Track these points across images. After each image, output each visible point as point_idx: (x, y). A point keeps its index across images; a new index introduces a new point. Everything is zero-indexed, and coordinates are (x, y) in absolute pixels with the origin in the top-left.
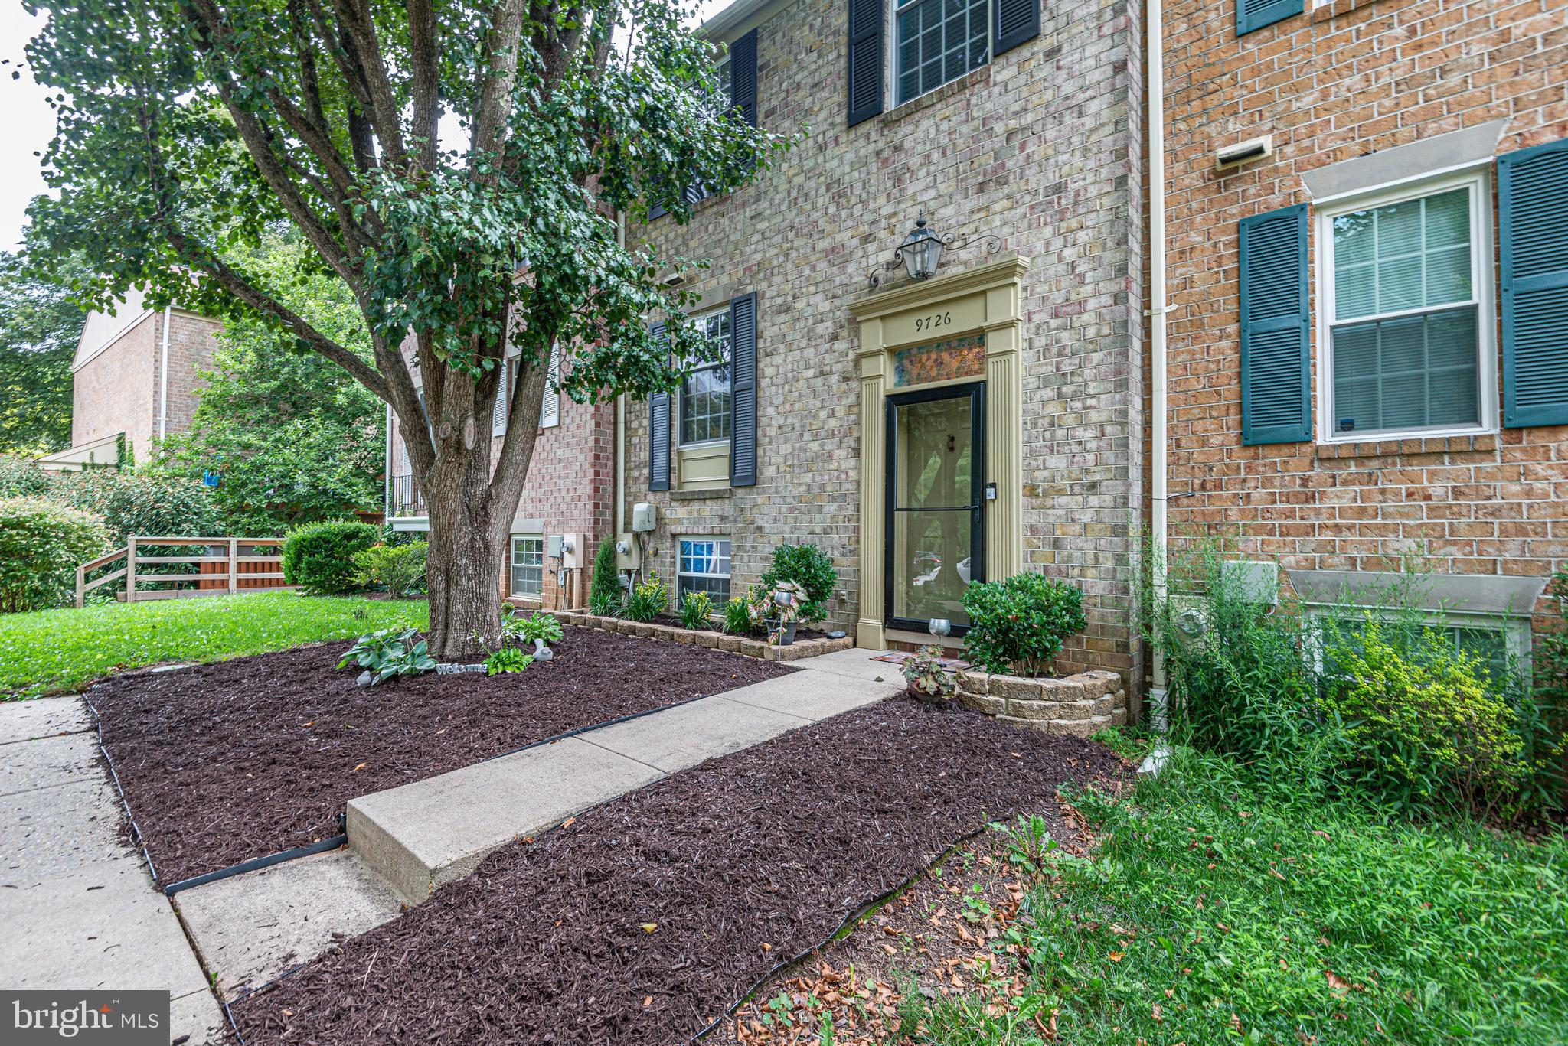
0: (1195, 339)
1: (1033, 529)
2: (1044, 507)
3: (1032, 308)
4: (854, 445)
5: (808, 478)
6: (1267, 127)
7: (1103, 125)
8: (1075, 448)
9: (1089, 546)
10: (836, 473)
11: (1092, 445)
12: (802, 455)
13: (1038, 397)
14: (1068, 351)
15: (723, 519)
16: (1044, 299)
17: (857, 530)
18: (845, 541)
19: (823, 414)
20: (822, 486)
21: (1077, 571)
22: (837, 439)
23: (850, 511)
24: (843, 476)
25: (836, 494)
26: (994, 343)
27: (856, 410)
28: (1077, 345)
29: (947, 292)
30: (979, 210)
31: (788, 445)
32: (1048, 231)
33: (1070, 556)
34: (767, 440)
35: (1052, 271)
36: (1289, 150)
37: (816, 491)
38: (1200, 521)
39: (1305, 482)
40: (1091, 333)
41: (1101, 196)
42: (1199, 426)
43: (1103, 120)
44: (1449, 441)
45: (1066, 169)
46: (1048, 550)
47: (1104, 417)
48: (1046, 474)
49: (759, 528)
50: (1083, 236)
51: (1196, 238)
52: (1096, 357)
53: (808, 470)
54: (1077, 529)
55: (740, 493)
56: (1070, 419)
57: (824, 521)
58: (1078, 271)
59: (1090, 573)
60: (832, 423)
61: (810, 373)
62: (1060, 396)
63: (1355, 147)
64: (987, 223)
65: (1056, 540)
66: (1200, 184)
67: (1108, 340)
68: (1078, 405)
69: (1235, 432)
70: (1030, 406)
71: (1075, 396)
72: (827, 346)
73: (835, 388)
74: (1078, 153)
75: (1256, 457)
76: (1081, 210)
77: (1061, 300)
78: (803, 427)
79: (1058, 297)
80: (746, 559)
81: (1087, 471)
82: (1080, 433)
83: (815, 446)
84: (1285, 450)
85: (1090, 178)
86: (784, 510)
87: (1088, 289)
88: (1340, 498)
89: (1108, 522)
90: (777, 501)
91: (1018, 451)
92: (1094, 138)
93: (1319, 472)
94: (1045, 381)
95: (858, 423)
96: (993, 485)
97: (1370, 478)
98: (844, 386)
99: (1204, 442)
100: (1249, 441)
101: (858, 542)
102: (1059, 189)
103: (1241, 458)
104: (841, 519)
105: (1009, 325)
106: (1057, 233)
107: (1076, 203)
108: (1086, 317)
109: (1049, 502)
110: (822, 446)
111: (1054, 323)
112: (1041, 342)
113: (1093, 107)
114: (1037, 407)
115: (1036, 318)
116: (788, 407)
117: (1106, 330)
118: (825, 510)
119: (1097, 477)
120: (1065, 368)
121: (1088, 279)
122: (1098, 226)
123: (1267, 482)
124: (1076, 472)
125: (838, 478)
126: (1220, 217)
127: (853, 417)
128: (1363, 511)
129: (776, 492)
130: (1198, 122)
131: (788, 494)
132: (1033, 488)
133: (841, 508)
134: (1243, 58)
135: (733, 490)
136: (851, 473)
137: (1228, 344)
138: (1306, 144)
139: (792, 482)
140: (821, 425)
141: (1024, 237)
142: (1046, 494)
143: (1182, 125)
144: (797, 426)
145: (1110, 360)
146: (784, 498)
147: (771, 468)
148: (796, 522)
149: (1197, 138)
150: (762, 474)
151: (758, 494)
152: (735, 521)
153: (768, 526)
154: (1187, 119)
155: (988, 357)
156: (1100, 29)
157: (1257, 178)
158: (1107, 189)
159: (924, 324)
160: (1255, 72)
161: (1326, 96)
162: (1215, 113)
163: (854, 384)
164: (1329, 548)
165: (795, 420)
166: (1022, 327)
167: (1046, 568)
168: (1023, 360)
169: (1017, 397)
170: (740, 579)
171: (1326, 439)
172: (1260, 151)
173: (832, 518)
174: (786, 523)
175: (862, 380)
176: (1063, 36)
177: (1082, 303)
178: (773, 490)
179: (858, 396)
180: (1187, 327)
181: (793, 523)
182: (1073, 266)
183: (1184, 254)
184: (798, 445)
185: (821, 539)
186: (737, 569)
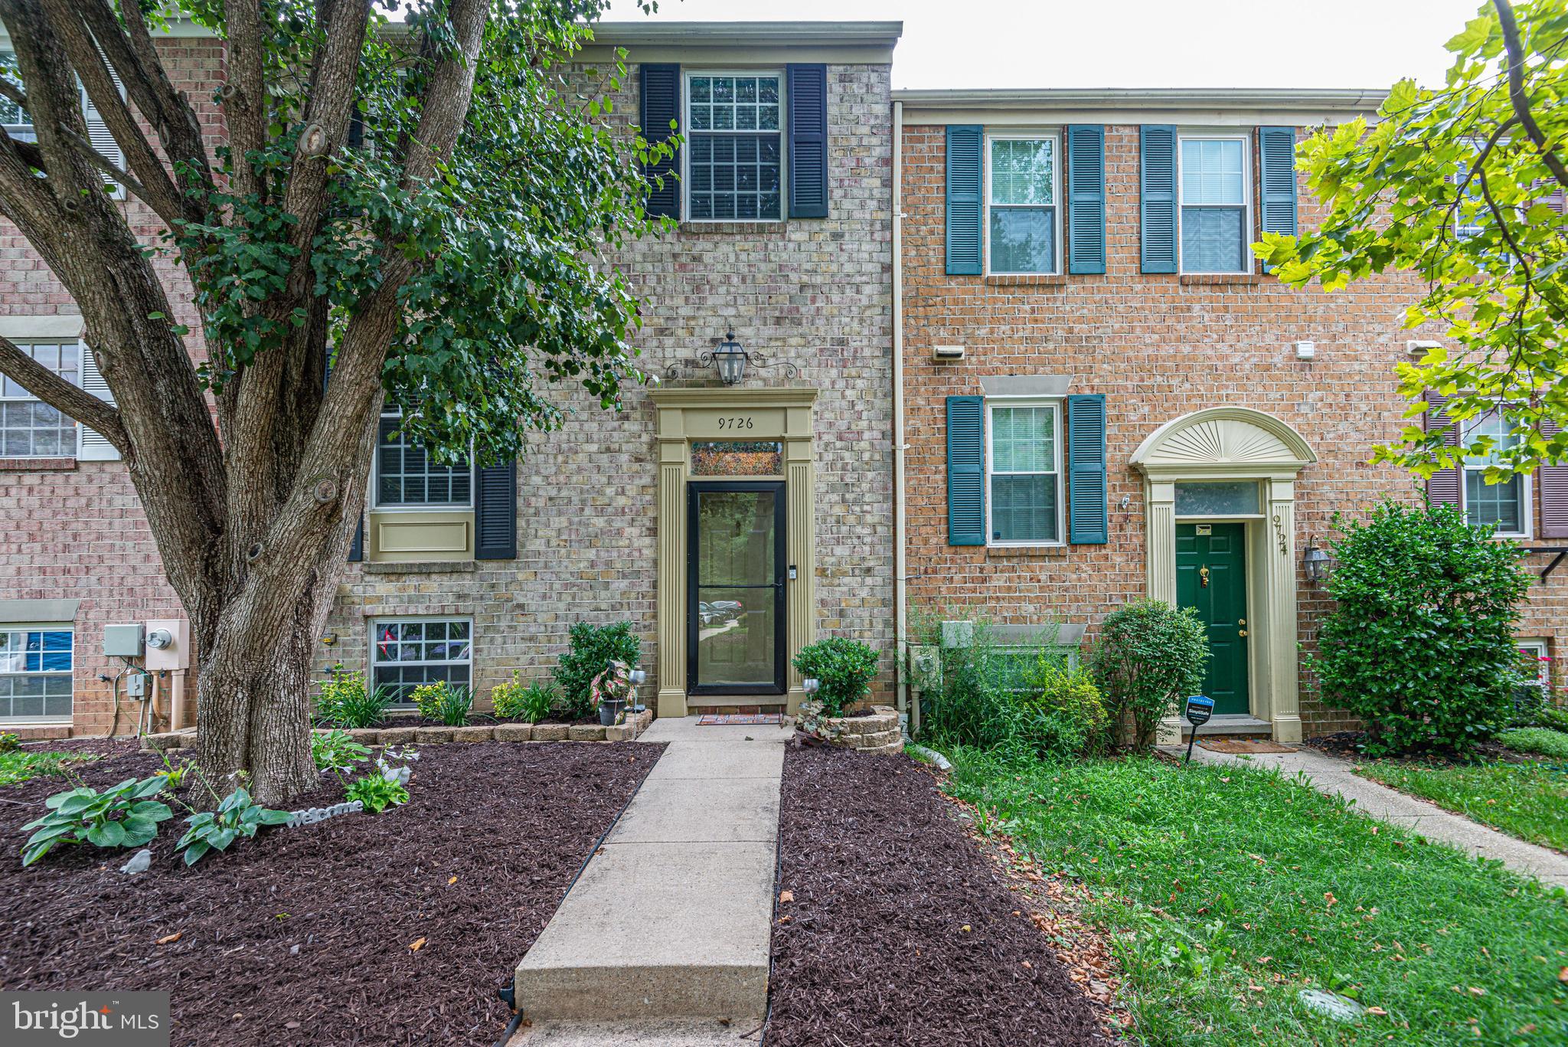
0: (921, 471)
1: (823, 603)
2: (832, 585)
3: (822, 430)
4: (648, 524)
5: (591, 554)
6: (962, 341)
7: (874, 306)
8: (856, 541)
9: (866, 615)
10: (627, 551)
11: (868, 540)
12: (582, 530)
13: (826, 499)
14: (849, 467)
15: (460, 597)
16: (831, 424)
17: (654, 606)
18: (640, 617)
19: (610, 491)
20: (609, 564)
21: (857, 635)
22: (628, 517)
23: (645, 588)
24: (636, 554)
25: (627, 571)
26: (794, 452)
27: (651, 491)
28: (856, 464)
29: (752, 401)
30: (777, 339)
31: (563, 519)
32: (834, 372)
33: (852, 625)
34: (532, 511)
35: (837, 404)
36: (974, 359)
37: (601, 568)
38: (924, 595)
39: (982, 570)
40: (866, 456)
41: (873, 357)
42: (923, 530)
43: (874, 303)
44: (1049, 549)
45: (847, 329)
46: (836, 619)
47: (876, 519)
48: (833, 559)
49: (521, 606)
50: (860, 383)
51: (921, 402)
52: (870, 475)
53: (591, 546)
54: (857, 602)
55: (489, 567)
56: (851, 519)
57: (612, 597)
58: (856, 408)
59: (867, 634)
60: (621, 501)
61: (594, 447)
62: (844, 500)
63: (1007, 368)
64: (783, 352)
65: (841, 611)
66: (923, 365)
67: (878, 464)
68: (857, 509)
69: (944, 536)
70: (820, 506)
71: (855, 502)
72: (616, 424)
73: (625, 467)
74: (856, 320)
75: (956, 553)
76: (858, 364)
77: (844, 428)
78: (583, 502)
79: (842, 425)
80: (500, 641)
81: (864, 559)
82: (859, 530)
83: (600, 522)
84: (971, 550)
85: (865, 342)
86: (557, 586)
87: (864, 424)
88: (999, 581)
89: (879, 596)
90: (547, 576)
91: (813, 540)
92: (868, 313)
93: (989, 565)
94: (832, 488)
95: (656, 503)
96: (793, 567)
97: (1013, 569)
98: (636, 466)
99: (926, 541)
100: (952, 542)
101: (655, 616)
102: (842, 342)
103: (947, 554)
104: (633, 595)
105: (807, 440)
106: (841, 375)
107: (855, 358)
108: (862, 444)
109: (836, 581)
110: (609, 522)
111: (839, 444)
112: (829, 457)
113: (867, 290)
114: (826, 507)
115: (825, 438)
116: (562, 478)
117: (877, 457)
118: (612, 587)
119: (871, 564)
120: (848, 480)
121: (865, 415)
122: (870, 379)
123: (961, 570)
124: (856, 560)
125: (629, 555)
126: (935, 392)
127: (648, 498)
128: (1009, 588)
129: (546, 567)
130: (922, 322)
131: (563, 569)
132: (824, 570)
133: (633, 584)
134: (948, 290)
135: (479, 563)
136: (645, 552)
137: (939, 477)
138: (982, 358)
139: (568, 557)
140: (607, 501)
141: (815, 372)
142: (833, 575)
143: (912, 321)
144: (575, 499)
145: (879, 478)
146: (557, 574)
147: (538, 542)
148: (574, 598)
149: (922, 333)
150: (523, 546)
151: (518, 568)
152: (482, 598)
153: (532, 602)
154: (916, 318)
155: (788, 462)
156: (872, 233)
157: (956, 372)
158: (877, 353)
159: (727, 423)
160: (956, 302)
161: (992, 333)
162: (933, 320)
163: (649, 466)
164: (994, 611)
165: (573, 493)
166: (815, 443)
167: (834, 633)
168: (816, 469)
169: (812, 498)
170: (490, 663)
171: (991, 543)
172: (959, 355)
173: (623, 594)
174: (560, 600)
175: (661, 464)
176: (845, 227)
177: (860, 433)
178: (541, 565)
179: (654, 478)
180: (916, 462)
181: (569, 600)
182: (853, 404)
183: (912, 411)
184: (576, 519)
185: (608, 616)
186: (485, 652)
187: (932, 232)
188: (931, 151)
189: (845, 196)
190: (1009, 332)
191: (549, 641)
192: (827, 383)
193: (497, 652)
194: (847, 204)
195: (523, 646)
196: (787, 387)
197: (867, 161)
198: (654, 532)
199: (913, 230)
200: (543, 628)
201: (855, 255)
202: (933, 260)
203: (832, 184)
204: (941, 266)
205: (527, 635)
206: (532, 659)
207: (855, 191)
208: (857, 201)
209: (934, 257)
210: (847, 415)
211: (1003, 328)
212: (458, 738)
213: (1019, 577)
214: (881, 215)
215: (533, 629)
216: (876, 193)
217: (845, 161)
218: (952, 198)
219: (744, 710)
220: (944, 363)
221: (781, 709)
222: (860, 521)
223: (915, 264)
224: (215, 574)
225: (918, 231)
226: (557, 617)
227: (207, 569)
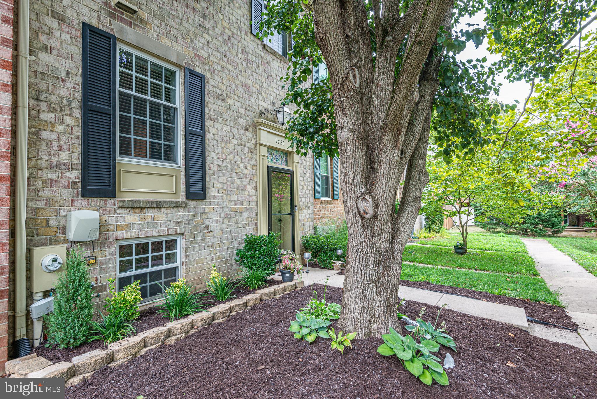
1: (300, 220)
2: (302, 213)
4: (254, 184)
5: (235, 198)
8: (306, 196)
9: (308, 225)
10: (248, 197)
12: (232, 185)
14: (305, 167)
15: (178, 223)
17: (257, 224)
18: (252, 230)
19: (242, 165)
20: (242, 203)
21: (307, 232)
22: (248, 180)
23: (254, 216)
24: (251, 199)
25: (248, 207)
26: (295, 158)
27: (255, 168)
29: (285, 134)
31: (224, 178)
33: (306, 228)
34: (211, 172)
37: (239, 205)
39: (320, 208)
40: (308, 164)
44: (330, 201)
46: (303, 227)
48: (302, 203)
49: (207, 227)
52: (309, 171)
53: (235, 194)
54: (307, 220)
55: (192, 204)
56: (305, 188)
57: (243, 221)
60: (245, 172)
61: (236, 142)
65: (304, 224)
68: (306, 184)
71: (306, 181)
72: (244, 132)
73: (246, 154)
75: (316, 202)
78: (232, 169)
80: (198, 248)
81: (308, 203)
82: (307, 192)
83: (238, 181)
84: (318, 200)
86: (222, 215)
89: (311, 217)
90: (218, 210)
93: (321, 206)
94: (301, 175)
95: (257, 174)
96: (296, 206)
97: (325, 207)
98: (250, 155)
101: (257, 230)
104: (250, 219)
108: (307, 159)
110: (242, 182)
112: (301, 162)
114: (301, 182)
116: (224, 156)
118: (243, 215)
119: (309, 205)
120: (304, 172)
123: (316, 207)
124: (306, 203)
125: (249, 199)
127: (254, 171)
128: (324, 214)
129: (218, 205)
131: (225, 206)
132: (300, 207)
133: (250, 214)
135: (187, 201)
136: (254, 198)
139: (227, 199)
140: (241, 171)
142: (302, 209)
144: (229, 168)
145: (311, 173)
146: (222, 208)
147: (214, 190)
148: (229, 222)
150: (208, 193)
151: (206, 205)
152: (189, 223)
153: (212, 226)
155: (294, 163)
159: (278, 142)
163: (254, 156)
164: (322, 222)
165: (228, 165)
167: (302, 233)
169: (298, 178)
170: (193, 263)
171: (321, 198)
173: (246, 219)
174: (224, 223)
175: (260, 155)
178: (216, 203)
179: (256, 161)
181: (227, 222)
184: (230, 179)
185: (241, 230)
186: (191, 256)
191: (220, 246)
193: (196, 256)
195: (208, 250)
198: (256, 188)
200: (217, 239)
205: (210, 244)
206: (212, 258)
213: (326, 210)
215: (212, 240)
226: (222, 232)
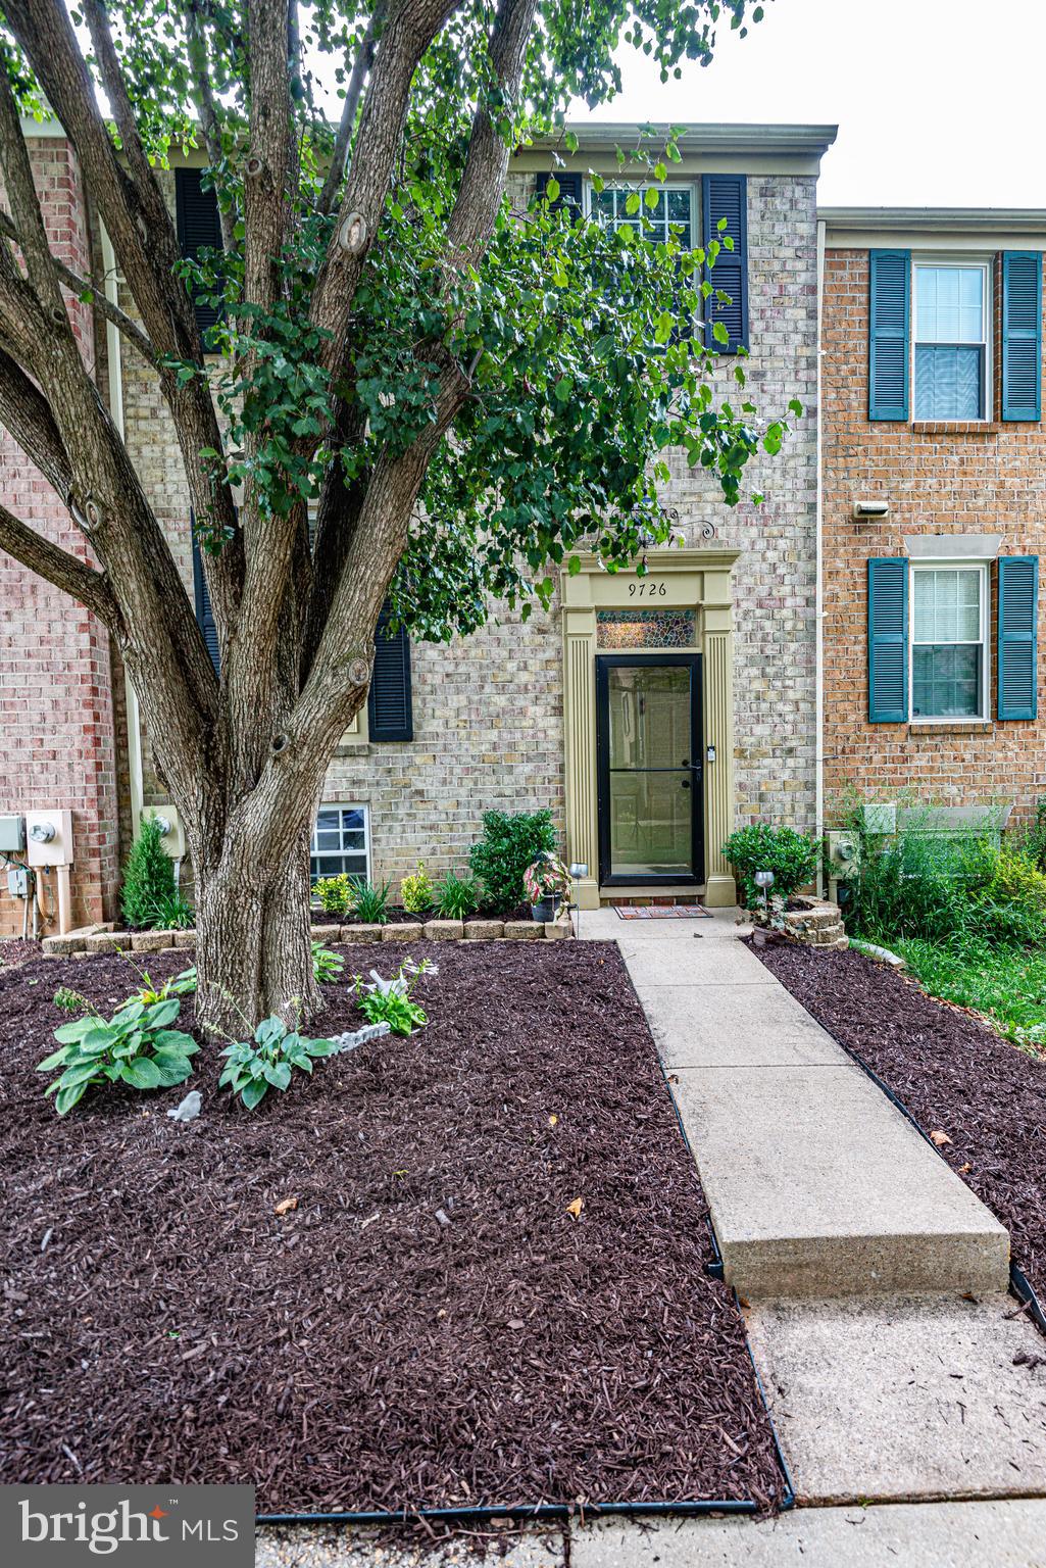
0: (839, 641)
1: (741, 786)
2: (751, 767)
3: (741, 597)
4: (554, 703)
5: (493, 735)
6: (885, 495)
7: (798, 456)
8: (777, 719)
9: (787, 799)
10: (531, 732)
11: (789, 718)
12: (483, 709)
13: (745, 674)
14: (770, 638)
15: (355, 783)
16: (750, 590)
17: (561, 791)
18: (546, 803)
19: (511, 666)
20: (512, 746)
21: (778, 819)
22: (531, 695)
23: (552, 771)
24: (540, 734)
25: (532, 753)
26: (712, 621)
27: (556, 665)
28: (778, 634)
29: (667, 565)
30: (691, 494)
31: (462, 697)
32: (754, 531)
33: (772, 807)
34: (428, 688)
35: (757, 567)
36: (897, 516)
38: (841, 775)
39: (903, 749)
40: (789, 626)
41: (797, 514)
42: (841, 707)
43: (799, 451)
44: (975, 726)
45: (768, 483)
46: (755, 803)
47: (799, 695)
49: (420, 793)
50: (782, 544)
51: (840, 565)
52: (793, 646)
53: (492, 727)
54: (778, 785)
55: (384, 750)
56: (772, 695)
57: (517, 782)
58: (778, 572)
59: (789, 820)
60: (524, 677)
63: (932, 527)
64: (698, 508)
65: (761, 795)
66: (842, 523)
67: (801, 634)
68: (778, 684)
69: (863, 713)
70: (740, 680)
71: (776, 676)
73: (526, 639)
74: (778, 472)
75: (875, 731)
76: (781, 522)
77: (764, 594)
78: (483, 678)
79: (763, 591)
80: (399, 829)
81: (785, 739)
82: (780, 707)
83: (501, 701)
84: (892, 727)
85: (789, 497)
86: (458, 770)
87: (786, 590)
88: (921, 760)
89: (801, 779)
90: (447, 760)
91: (731, 719)
92: (791, 464)
93: (911, 744)
94: (751, 661)
95: (561, 679)
96: (711, 748)
97: (936, 748)
98: (539, 639)
99: (844, 719)
100: (870, 719)
101: (562, 803)
103: (866, 731)
104: (539, 779)
105: (725, 607)
106: (761, 535)
107: (777, 514)
108: (784, 612)
109: (756, 763)
110: (511, 701)
111: (759, 612)
112: (748, 626)
113: (791, 437)
114: (745, 682)
115: (744, 605)
117: (800, 626)
118: (516, 771)
119: (793, 744)
120: (768, 652)
121: (787, 579)
122: (793, 539)
123: (881, 749)
124: (777, 740)
125: (533, 737)
126: (855, 553)
127: (552, 673)
128: (932, 768)
129: (445, 750)
130: (842, 475)
131: (463, 752)
132: (743, 751)
133: (538, 768)
134: (871, 438)
135: (373, 745)
136: (551, 732)
137: (859, 648)
138: (907, 515)
139: (468, 739)
140: (508, 677)
141: (733, 531)
142: (752, 756)
143: (831, 474)
144: (474, 675)
145: (803, 650)
146: (457, 757)
147: (435, 722)
148: (476, 784)
149: (841, 487)
150: (420, 727)
151: (415, 751)
152: (378, 784)
153: (432, 790)
154: (835, 469)
155: (704, 633)
156: (797, 373)
157: (879, 531)
158: (801, 510)
159: (638, 590)
160: (879, 452)
161: (918, 487)
162: (854, 473)
163: (553, 639)
164: (916, 793)
165: (471, 669)
166: (733, 610)
167: (753, 819)
168: (735, 640)
169: (730, 672)
170: (390, 853)
171: (913, 721)
172: (883, 512)
173: (528, 779)
174: (461, 785)
175: (567, 636)
176: (767, 365)
177: (782, 600)
178: (440, 747)
179: (559, 651)
180: (835, 631)
181: (471, 785)
182: (774, 567)
183: (832, 574)
184: (476, 698)
185: (512, 802)
186: (384, 842)
187: (853, 372)
188: (853, 279)
189: (767, 329)
190: (936, 486)
191: (451, 830)
192: (746, 544)
193: (396, 841)
194: (769, 339)
195: (423, 835)
196: (702, 548)
197: (792, 289)
198: (559, 711)
199: (833, 370)
200: (444, 816)
201: (777, 397)
202: (855, 404)
203: (753, 315)
204: (863, 411)
205: (427, 823)
206: (434, 849)
207: (779, 324)
208: (780, 335)
209: (856, 401)
210: (767, 580)
211: (929, 481)
212: (387, 937)
213: (942, 756)
214: (807, 352)
215: (433, 817)
216: (801, 325)
217: (767, 289)
218: (876, 333)
219: (658, 902)
220: (865, 521)
221: (698, 900)
222: (782, 698)
223: (834, 408)
224: (217, 769)
225: (838, 371)
226: (458, 804)
227: (208, 764)
